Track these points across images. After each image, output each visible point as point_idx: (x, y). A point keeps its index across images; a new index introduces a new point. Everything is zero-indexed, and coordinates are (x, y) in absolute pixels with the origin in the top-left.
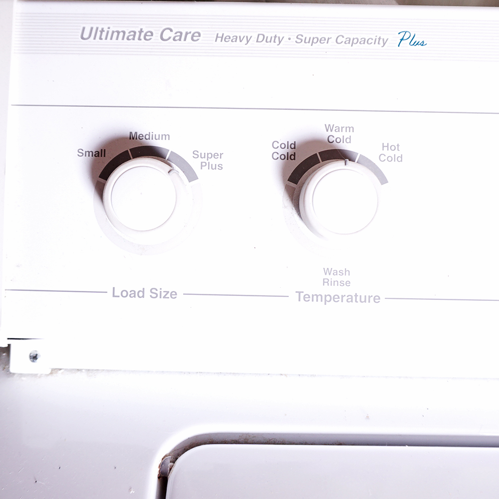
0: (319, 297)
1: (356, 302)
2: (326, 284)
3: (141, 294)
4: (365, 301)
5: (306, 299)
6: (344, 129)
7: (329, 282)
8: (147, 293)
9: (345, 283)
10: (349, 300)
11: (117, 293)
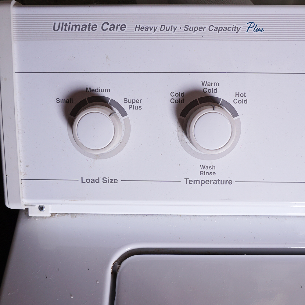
0: (198, 181)
1: (219, 184)
2: (202, 174)
3: (97, 181)
4: (224, 184)
5: (191, 183)
6: (213, 84)
7: (204, 173)
8: (101, 180)
9: (212, 174)
10: (215, 183)
11: (84, 180)
